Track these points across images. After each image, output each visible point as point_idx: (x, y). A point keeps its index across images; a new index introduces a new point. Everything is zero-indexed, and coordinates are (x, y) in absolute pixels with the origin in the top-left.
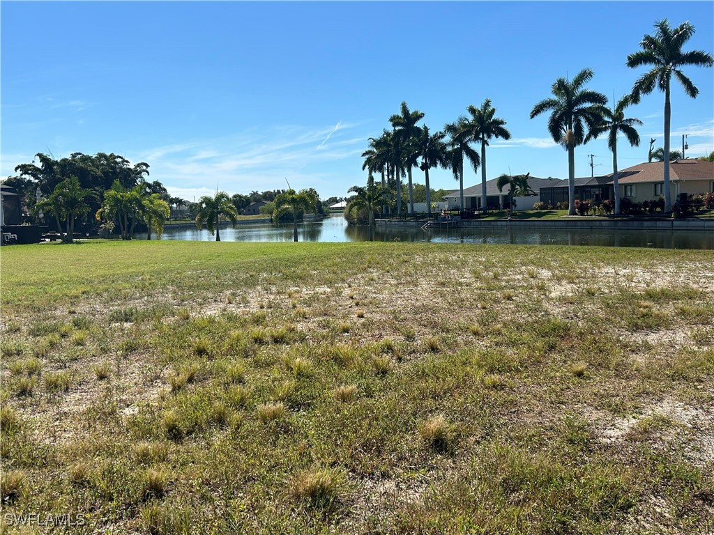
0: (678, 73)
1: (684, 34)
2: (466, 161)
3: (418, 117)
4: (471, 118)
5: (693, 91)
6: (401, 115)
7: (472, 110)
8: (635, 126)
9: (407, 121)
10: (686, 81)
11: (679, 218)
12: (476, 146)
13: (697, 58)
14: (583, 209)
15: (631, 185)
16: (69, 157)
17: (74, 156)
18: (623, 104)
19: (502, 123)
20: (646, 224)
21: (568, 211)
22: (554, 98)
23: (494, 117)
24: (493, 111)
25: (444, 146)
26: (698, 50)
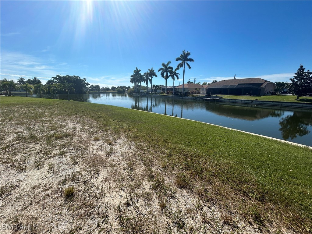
0: (187, 63)
1: (188, 54)
2: (149, 81)
3: (140, 71)
4: (149, 72)
5: (190, 68)
6: (136, 70)
7: (149, 70)
8: (178, 75)
9: (137, 72)
10: (188, 65)
11: (184, 96)
12: (150, 78)
13: (191, 60)
14: (168, 93)
15: (179, 88)
16: (65, 76)
17: (67, 76)
18: (176, 70)
19: (155, 73)
20: (178, 97)
21: (165, 93)
22: (163, 67)
23: (154, 72)
24: (154, 70)
25: (144, 78)
26: (191, 58)
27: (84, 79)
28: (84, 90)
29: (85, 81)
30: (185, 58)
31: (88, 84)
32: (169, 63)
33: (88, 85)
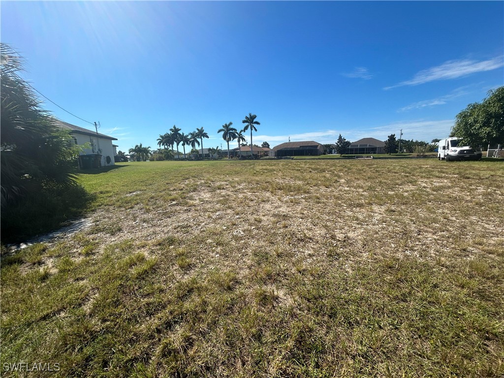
0: (253, 126)
1: (255, 117)
2: (196, 144)
3: (180, 130)
5: (256, 130)
6: (173, 129)
8: (244, 137)
9: (176, 131)
12: (199, 140)
13: (257, 123)
18: (241, 132)
19: (207, 133)
22: (224, 128)
24: (204, 130)
25: (189, 139)
30: (251, 121)
32: (231, 124)
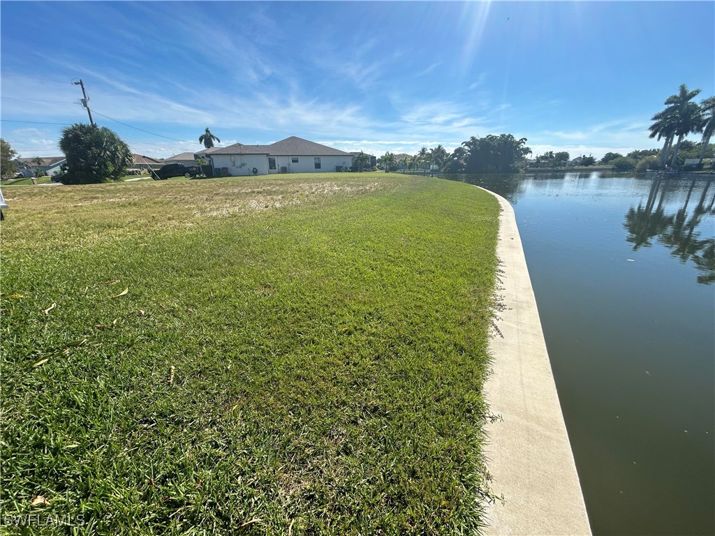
27: (522, 139)
28: (516, 166)
29: (523, 144)
31: (527, 151)
33: (526, 153)
